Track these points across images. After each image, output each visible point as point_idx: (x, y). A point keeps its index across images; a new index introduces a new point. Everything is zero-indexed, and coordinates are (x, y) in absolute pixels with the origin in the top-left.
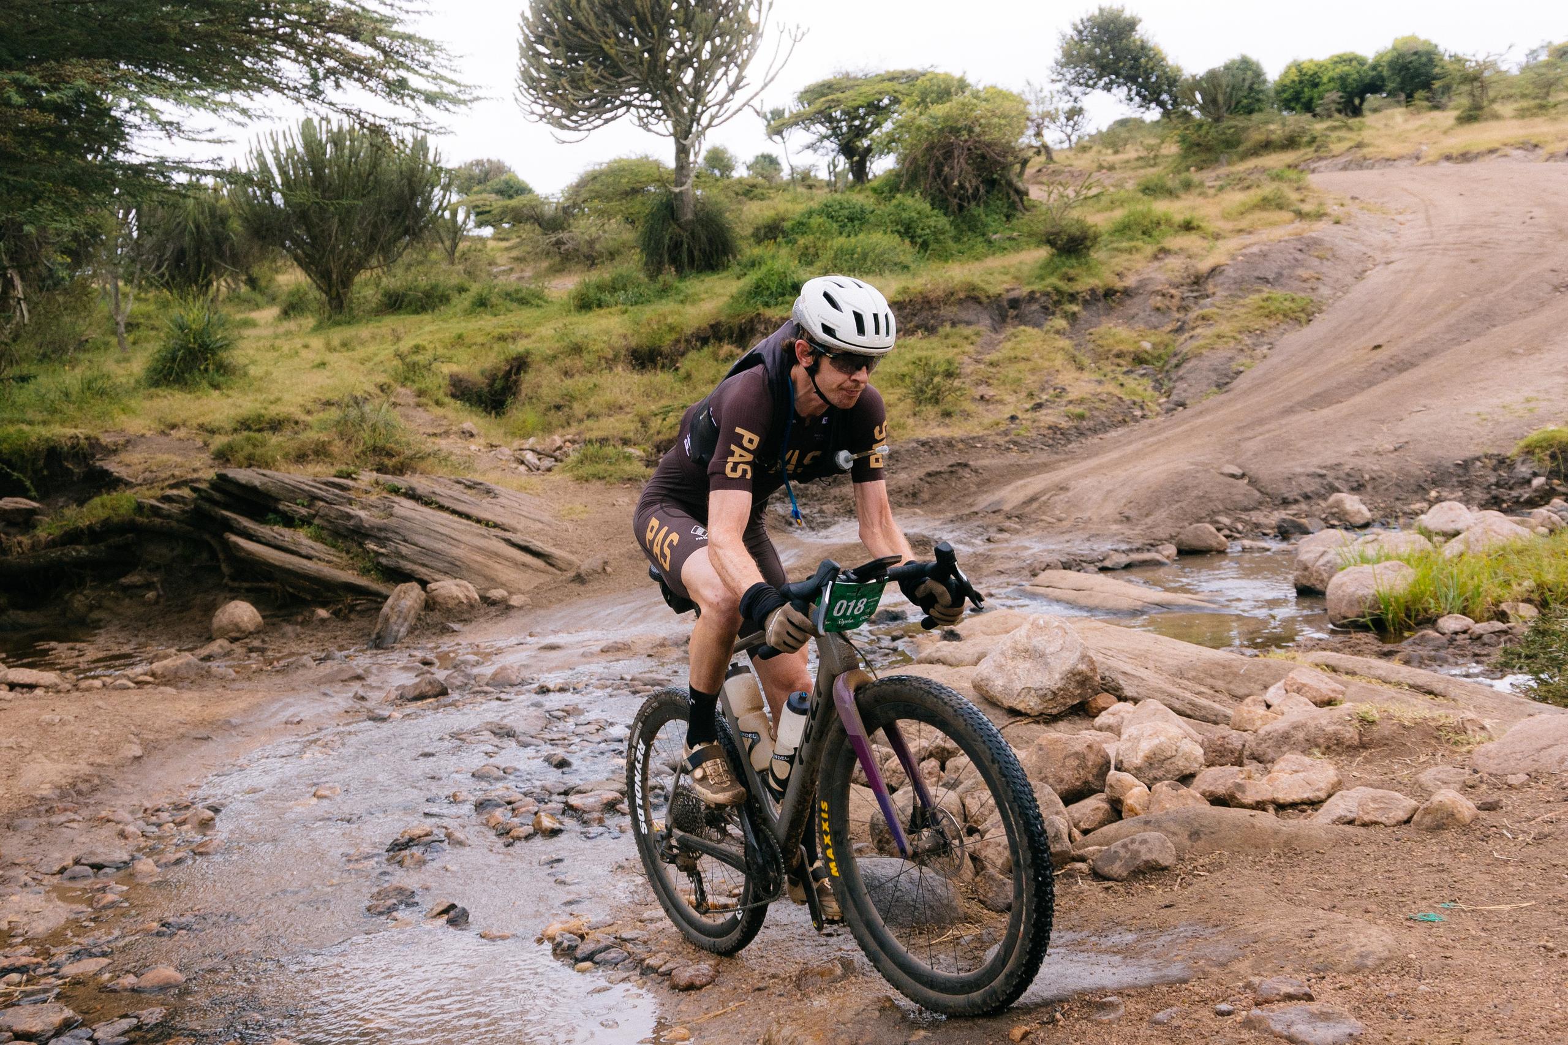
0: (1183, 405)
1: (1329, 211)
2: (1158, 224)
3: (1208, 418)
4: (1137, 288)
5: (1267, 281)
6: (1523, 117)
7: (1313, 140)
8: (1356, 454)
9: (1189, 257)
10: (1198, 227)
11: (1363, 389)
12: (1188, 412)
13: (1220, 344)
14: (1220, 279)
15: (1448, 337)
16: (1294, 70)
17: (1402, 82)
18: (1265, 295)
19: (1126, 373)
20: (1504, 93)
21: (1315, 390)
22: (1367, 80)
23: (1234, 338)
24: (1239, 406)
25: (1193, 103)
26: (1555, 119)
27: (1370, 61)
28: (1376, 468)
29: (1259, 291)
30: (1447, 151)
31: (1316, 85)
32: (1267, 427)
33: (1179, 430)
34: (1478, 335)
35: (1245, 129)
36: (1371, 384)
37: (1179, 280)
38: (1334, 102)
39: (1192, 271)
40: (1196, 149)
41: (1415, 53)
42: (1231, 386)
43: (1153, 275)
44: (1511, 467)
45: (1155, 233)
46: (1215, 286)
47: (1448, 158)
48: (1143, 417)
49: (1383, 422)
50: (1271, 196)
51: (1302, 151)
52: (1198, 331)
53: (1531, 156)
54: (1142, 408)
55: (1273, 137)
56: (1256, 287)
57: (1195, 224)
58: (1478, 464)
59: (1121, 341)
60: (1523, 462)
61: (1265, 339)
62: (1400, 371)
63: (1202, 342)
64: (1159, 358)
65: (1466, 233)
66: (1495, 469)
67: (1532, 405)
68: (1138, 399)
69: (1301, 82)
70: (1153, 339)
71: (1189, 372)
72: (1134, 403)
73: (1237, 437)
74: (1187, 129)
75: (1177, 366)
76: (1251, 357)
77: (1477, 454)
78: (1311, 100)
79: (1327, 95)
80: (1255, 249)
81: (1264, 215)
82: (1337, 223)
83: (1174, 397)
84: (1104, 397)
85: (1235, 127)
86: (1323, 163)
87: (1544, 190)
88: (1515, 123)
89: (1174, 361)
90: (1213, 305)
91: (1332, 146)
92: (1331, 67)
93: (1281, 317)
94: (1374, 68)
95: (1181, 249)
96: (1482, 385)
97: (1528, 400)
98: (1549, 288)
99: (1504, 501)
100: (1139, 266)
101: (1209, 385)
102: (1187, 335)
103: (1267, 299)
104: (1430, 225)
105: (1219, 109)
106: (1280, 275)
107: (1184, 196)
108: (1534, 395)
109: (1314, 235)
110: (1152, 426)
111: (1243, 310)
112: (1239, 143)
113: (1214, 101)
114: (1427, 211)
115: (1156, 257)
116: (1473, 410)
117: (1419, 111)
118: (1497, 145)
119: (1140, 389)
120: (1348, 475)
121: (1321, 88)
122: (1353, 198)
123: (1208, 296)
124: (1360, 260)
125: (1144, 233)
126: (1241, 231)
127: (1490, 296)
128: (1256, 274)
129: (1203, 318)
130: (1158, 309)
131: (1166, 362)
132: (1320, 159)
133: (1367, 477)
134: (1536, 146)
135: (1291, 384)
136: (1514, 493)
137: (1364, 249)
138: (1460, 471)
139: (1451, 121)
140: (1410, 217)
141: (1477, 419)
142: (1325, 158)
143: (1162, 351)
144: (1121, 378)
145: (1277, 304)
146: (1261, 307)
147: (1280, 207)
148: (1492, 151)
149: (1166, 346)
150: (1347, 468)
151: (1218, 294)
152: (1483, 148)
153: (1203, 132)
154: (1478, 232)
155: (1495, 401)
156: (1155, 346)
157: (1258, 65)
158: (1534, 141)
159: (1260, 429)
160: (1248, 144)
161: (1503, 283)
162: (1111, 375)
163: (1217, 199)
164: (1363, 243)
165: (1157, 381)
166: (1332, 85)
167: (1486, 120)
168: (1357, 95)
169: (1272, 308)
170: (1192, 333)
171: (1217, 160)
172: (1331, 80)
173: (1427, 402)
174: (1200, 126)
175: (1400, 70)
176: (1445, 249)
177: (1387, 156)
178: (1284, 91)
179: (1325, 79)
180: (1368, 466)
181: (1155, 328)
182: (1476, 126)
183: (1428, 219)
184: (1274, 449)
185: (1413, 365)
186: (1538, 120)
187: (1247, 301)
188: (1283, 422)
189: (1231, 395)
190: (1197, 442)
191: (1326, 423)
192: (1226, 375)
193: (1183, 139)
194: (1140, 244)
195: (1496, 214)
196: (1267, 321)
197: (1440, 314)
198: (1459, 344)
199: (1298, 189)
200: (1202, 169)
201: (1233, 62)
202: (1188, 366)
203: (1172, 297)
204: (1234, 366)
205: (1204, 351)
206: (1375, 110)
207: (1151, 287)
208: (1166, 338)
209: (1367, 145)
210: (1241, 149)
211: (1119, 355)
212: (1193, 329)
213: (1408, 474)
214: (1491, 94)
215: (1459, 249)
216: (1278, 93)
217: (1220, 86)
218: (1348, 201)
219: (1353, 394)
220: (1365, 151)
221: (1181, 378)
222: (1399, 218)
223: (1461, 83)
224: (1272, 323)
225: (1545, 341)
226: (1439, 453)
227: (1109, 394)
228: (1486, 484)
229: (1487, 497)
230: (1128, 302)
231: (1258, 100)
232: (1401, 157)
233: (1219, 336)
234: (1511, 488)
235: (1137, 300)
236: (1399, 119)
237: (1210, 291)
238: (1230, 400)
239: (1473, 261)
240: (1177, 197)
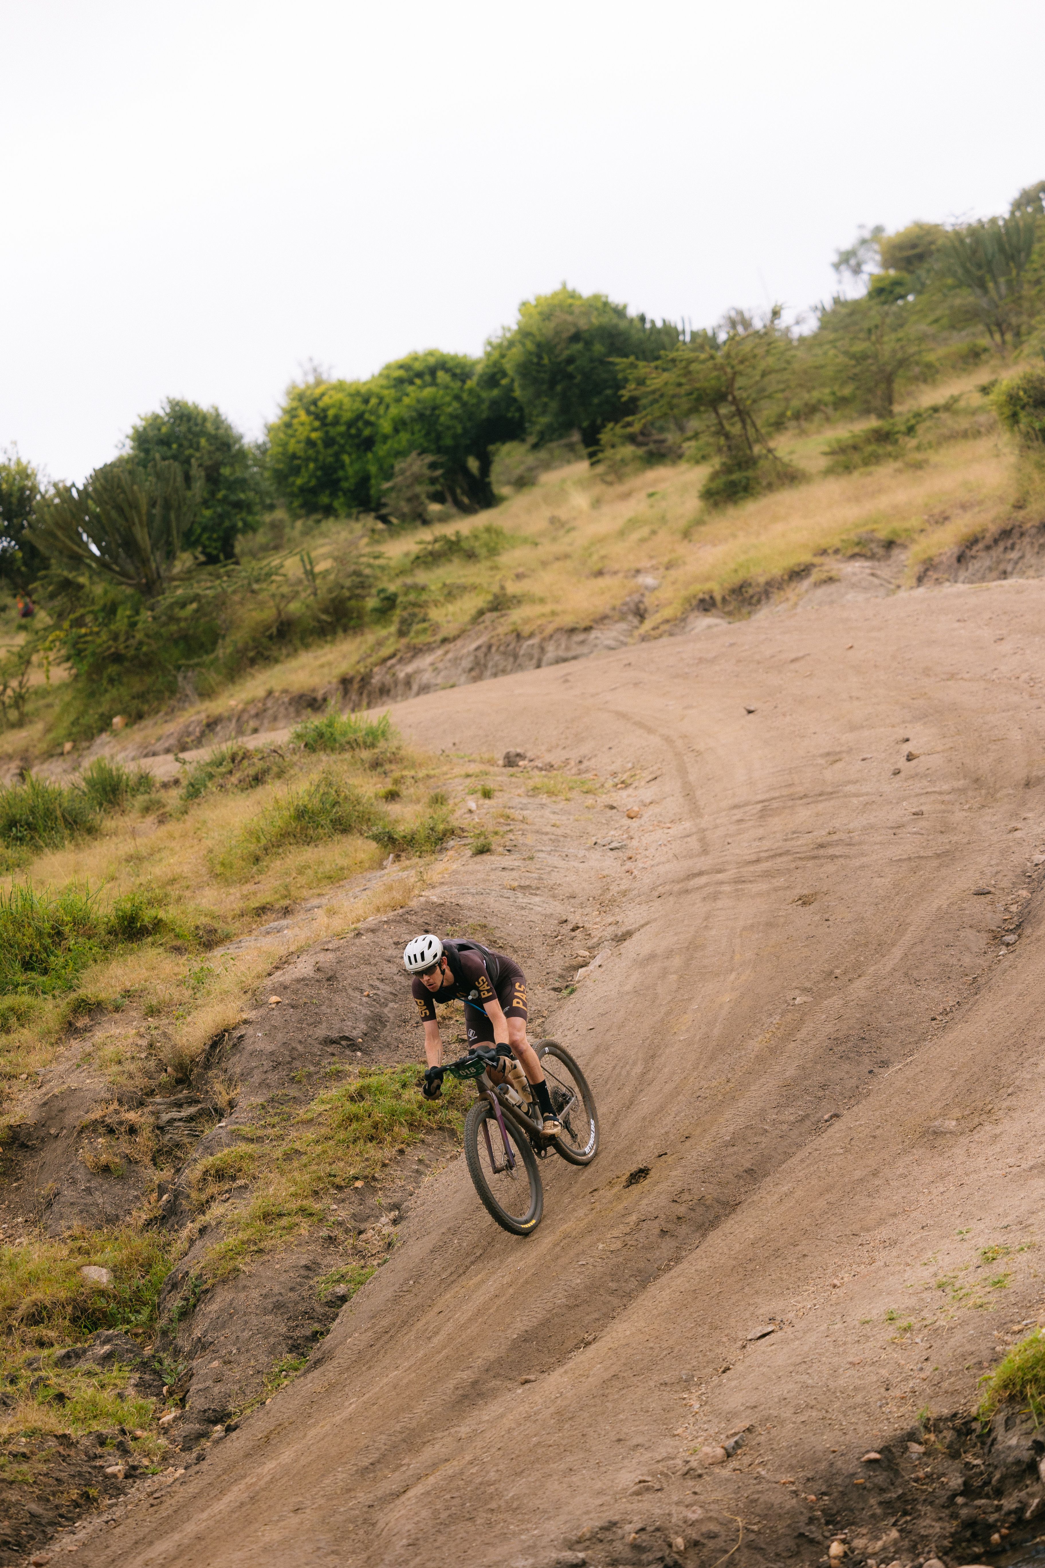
0: (219, 1417)
1: (455, 821)
2: (58, 934)
3: (287, 1455)
4: (42, 1124)
5: (353, 1045)
6: (848, 468)
7: (390, 602)
8: (644, 1488)
9: (153, 1012)
10: (158, 925)
11: (630, 1296)
12: (238, 1442)
13: (275, 1238)
14: (236, 1064)
15: (789, 1115)
16: (303, 416)
17: (565, 409)
18: (354, 1084)
19: (65, 1361)
20: (796, 403)
21: (521, 1324)
22: (484, 413)
23: (303, 1211)
24: (352, 1405)
25: (77, 559)
26: (918, 466)
27: (479, 369)
28: (695, 1514)
29: (339, 1075)
30: (699, 589)
31: (368, 444)
32: (428, 1454)
33: (221, 1506)
34: (856, 1095)
35: (221, 602)
36: (645, 1279)
37: (141, 1081)
38: (417, 479)
39: (166, 1054)
40: (113, 669)
41: (576, 337)
42: (328, 1341)
43: (72, 1082)
44: (987, 1439)
45: (56, 961)
46: (230, 1082)
47: (706, 605)
48: (132, 1473)
49: (686, 1383)
50: (315, 804)
51: (370, 638)
52: (217, 1210)
53: (885, 571)
54: (124, 1451)
55: (294, 607)
56: (329, 1065)
57: (148, 915)
58: (916, 1448)
59: (32, 1280)
60: (1008, 1424)
61: (380, 1199)
62: (707, 1226)
63: (231, 1240)
64: (137, 1300)
65: (776, 823)
66: (954, 1454)
67: (1000, 1267)
68: (107, 1428)
69: (329, 442)
70: (111, 1254)
71: (219, 1324)
72: (102, 1441)
73: (363, 1497)
74: (79, 623)
75: (185, 1314)
76: (359, 1253)
77: (908, 1425)
78: (364, 480)
79: (399, 465)
80: (303, 967)
81: (308, 854)
82: (483, 850)
83: (196, 1402)
84: (22, 1445)
85: (196, 598)
86: (425, 661)
87: (927, 672)
88: (834, 487)
89: (175, 1303)
90: (237, 1136)
91: (434, 614)
92: (389, 394)
93: (405, 1132)
94: (493, 378)
95: (127, 994)
96: (884, 1233)
97: (989, 1258)
98: (979, 941)
99: (992, 1528)
100: (34, 1061)
101: (272, 1351)
102: (190, 1228)
103: (358, 1096)
104: (695, 811)
105: (145, 562)
106: (378, 1020)
107: (109, 824)
108: (999, 1239)
109: (434, 896)
110: (156, 1499)
111: (310, 1134)
112: (215, 637)
113: (130, 545)
114: (682, 771)
115: (70, 1029)
116: (877, 1310)
117: (618, 472)
118: (806, 558)
119: (106, 1397)
120: (636, 1547)
121: (381, 450)
122: (511, 761)
123: (220, 1113)
124: (556, 941)
125: (27, 966)
126: (262, 910)
127: (859, 988)
128: (322, 1032)
129: (220, 1175)
130: (106, 1169)
131: (157, 1307)
132: (416, 651)
133: (679, 1542)
134: (889, 545)
135: (461, 1317)
136: (1009, 1503)
137: (558, 909)
138: (881, 1478)
139: (692, 504)
140: (647, 793)
141: (890, 1332)
142: (429, 648)
143: (138, 1282)
144: (55, 1378)
145: (389, 1102)
146: (353, 1118)
147: (342, 826)
148: (798, 574)
149: (147, 1266)
150: (629, 1531)
151: (243, 1103)
152: (777, 570)
153: (120, 623)
154: (804, 815)
155: (921, 1275)
156: (116, 1271)
157: (218, 421)
158: (883, 534)
159: (414, 1463)
160: (238, 637)
161: (882, 948)
162: (27, 1376)
163: (189, 822)
164: (552, 891)
165: (144, 1366)
166: (404, 437)
167: (770, 487)
168: (468, 451)
169: (378, 1115)
170: (202, 1219)
171: (172, 689)
172: (400, 425)
173: (772, 1306)
174: (111, 610)
175: (552, 383)
176: (739, 881)
177: (568, 620)
178: (296, 471)
179: (386, 426)
180: (679, 1514)
181: (112, 1220)
182: (750, 507)
183: (689, 794)
184: (454, 1519)
185: (731, 1206)
186: (884, 472)
187: (316, 1107)
188: (464, 1430)
189: (329, 1371)
190: (272, 1535)
191: (562, 1417)
192: (309, 1315)
193: (76, 653)
194: (24, 1000)
195: (833, 757)
196: (372, 1151)
197: (760, 1059)
198: (818, 1129)
199: (376, 765)
200: (140, 716)
201: (155, 422)
202: (213, 1308)
203: (132, 1130)
204: (323, 1287)
205: (240, 1263)
206: (522, 483)
207: (76, 1117)
208: (141, 1244)
209: (517, 601)
210: (223, 651)
211: (36, 1317)
212: (203, 1208)
213: (768, 1513)
214: (767, 411)
215: (767, 875)
216: (281, 477)
217: (134, 505)
218: (498, 777)
219: (610, 1316)
220: (516, 615)
221: (202, 1346)
222: (624, 798)
223: (693, 410)
224: (388, 1152)
225: (997, 1087)
226: (827, 1440)
227: (32, 1433)
228: (943, 1496)
229: (952, 1527)
230: (29, 1164)
231: (239, 505)
232: (603, 619)
233: (267, 1217)
234: (999, 1493)
235: (52, 1154)
236: (580, 500)
237: (222, 1100)
238: (331, 1388)
239: (805, 901)
240: (92, 831)
